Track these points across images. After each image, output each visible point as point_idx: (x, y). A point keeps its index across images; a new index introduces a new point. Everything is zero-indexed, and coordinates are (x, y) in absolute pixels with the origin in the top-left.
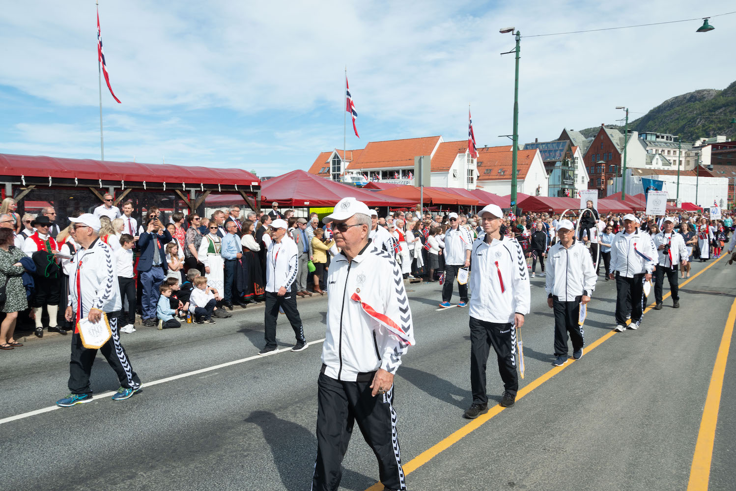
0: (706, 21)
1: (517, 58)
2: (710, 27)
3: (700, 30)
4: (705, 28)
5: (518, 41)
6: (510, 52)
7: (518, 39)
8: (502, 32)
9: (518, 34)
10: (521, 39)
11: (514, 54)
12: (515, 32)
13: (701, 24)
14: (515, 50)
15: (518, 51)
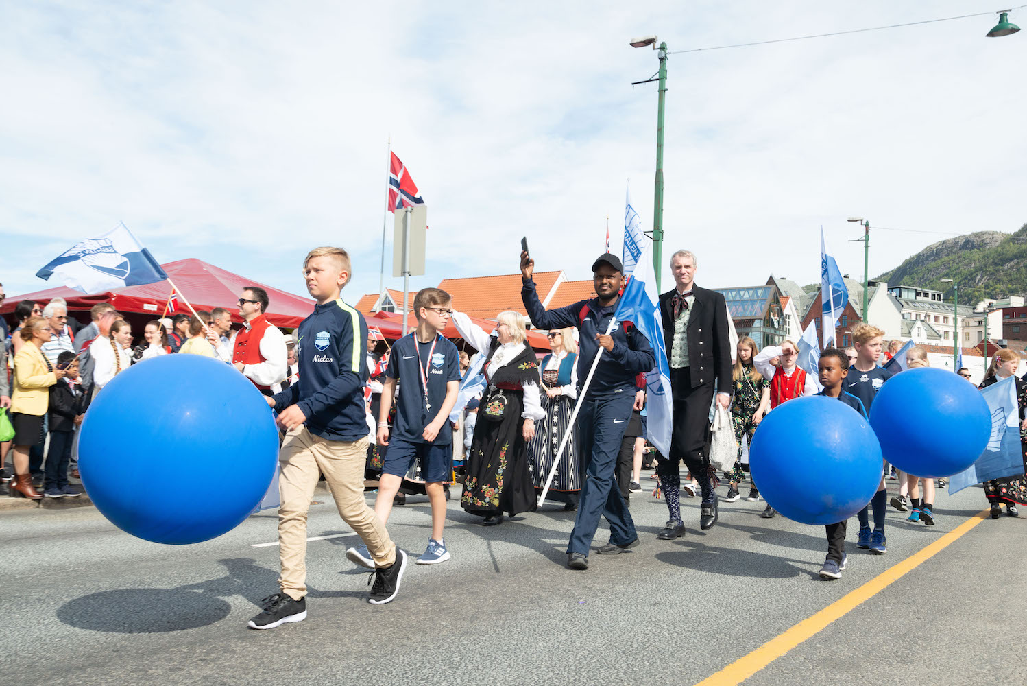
0: (1003, 16)
1: (662, 91)
2: (1010, 27)
3: (992, 34)
4: (1002, 29)
5: (662, 59)
6: (650, 80)
7: (663, 55)
8: (635, 45)
9: (663, 48)
10: (667, 55)
11: (656, 84)
12: (658, 45)
13: (996, 23)
14: (657, 77)
15: (662, 77)
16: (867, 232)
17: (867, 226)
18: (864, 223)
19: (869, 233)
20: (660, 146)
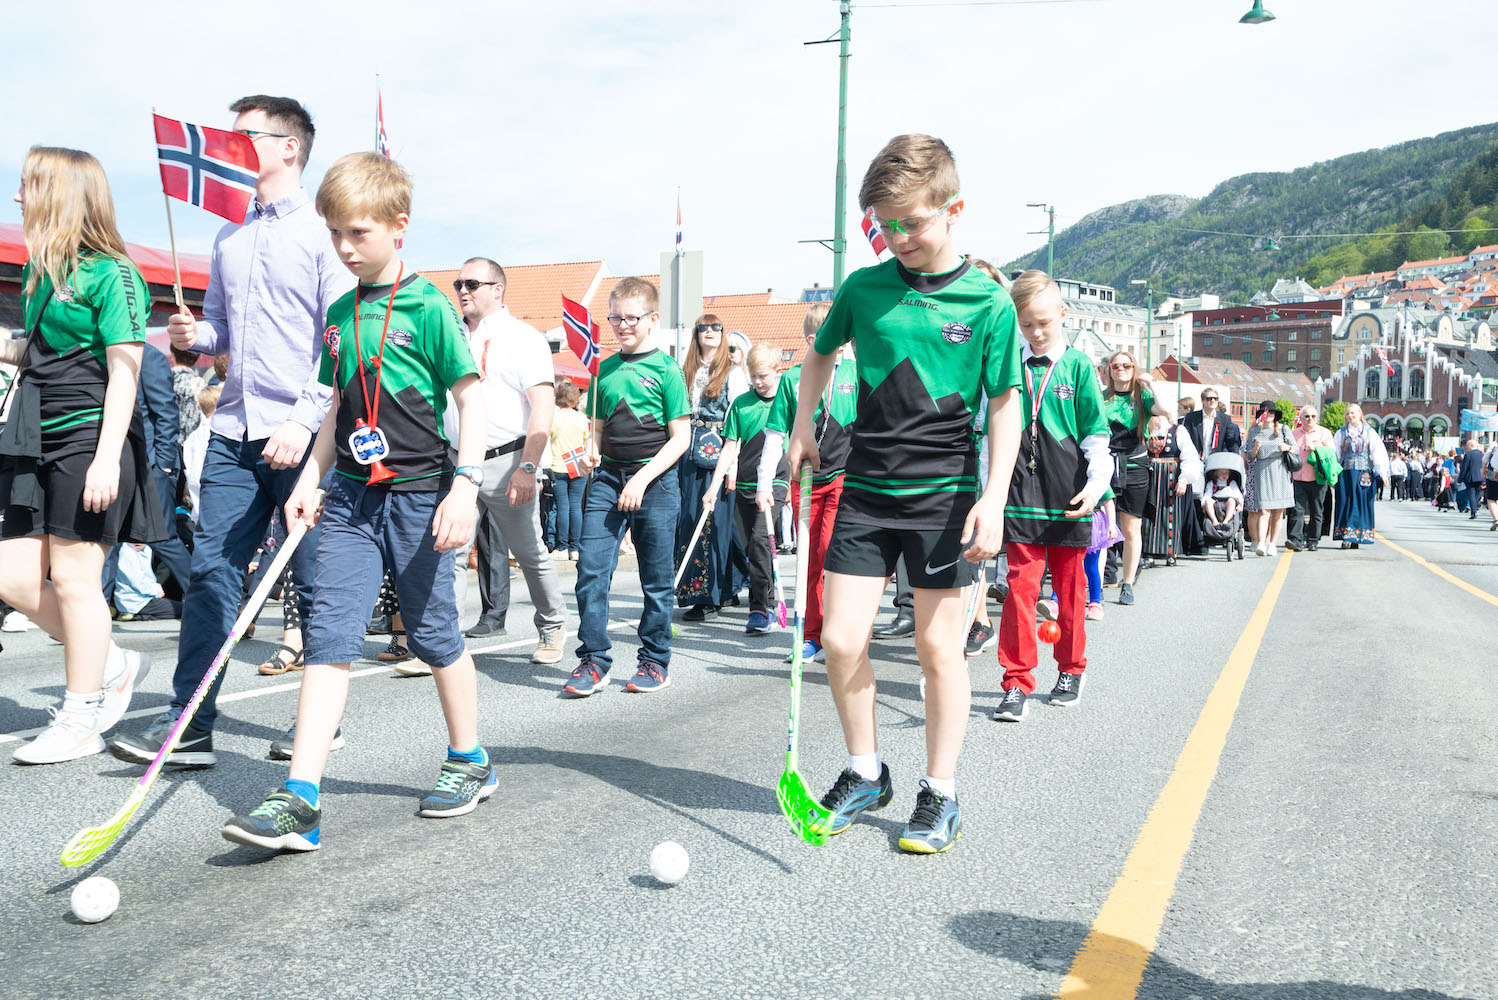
1: (844, 56)
2: (1266, 14)
3: (1245, 19)
4: (1257, 15)
5: (844, 15)
6: (828, 41)
7: (846, 10)
10: (851, 9)
13: (1249, 8)
14: (838, 37)
15: (844, 40)
16: (1052, 221)
17: (1051, 213)
18: (1048, 209)
19: (1054, 223)
20: (842, 129)
